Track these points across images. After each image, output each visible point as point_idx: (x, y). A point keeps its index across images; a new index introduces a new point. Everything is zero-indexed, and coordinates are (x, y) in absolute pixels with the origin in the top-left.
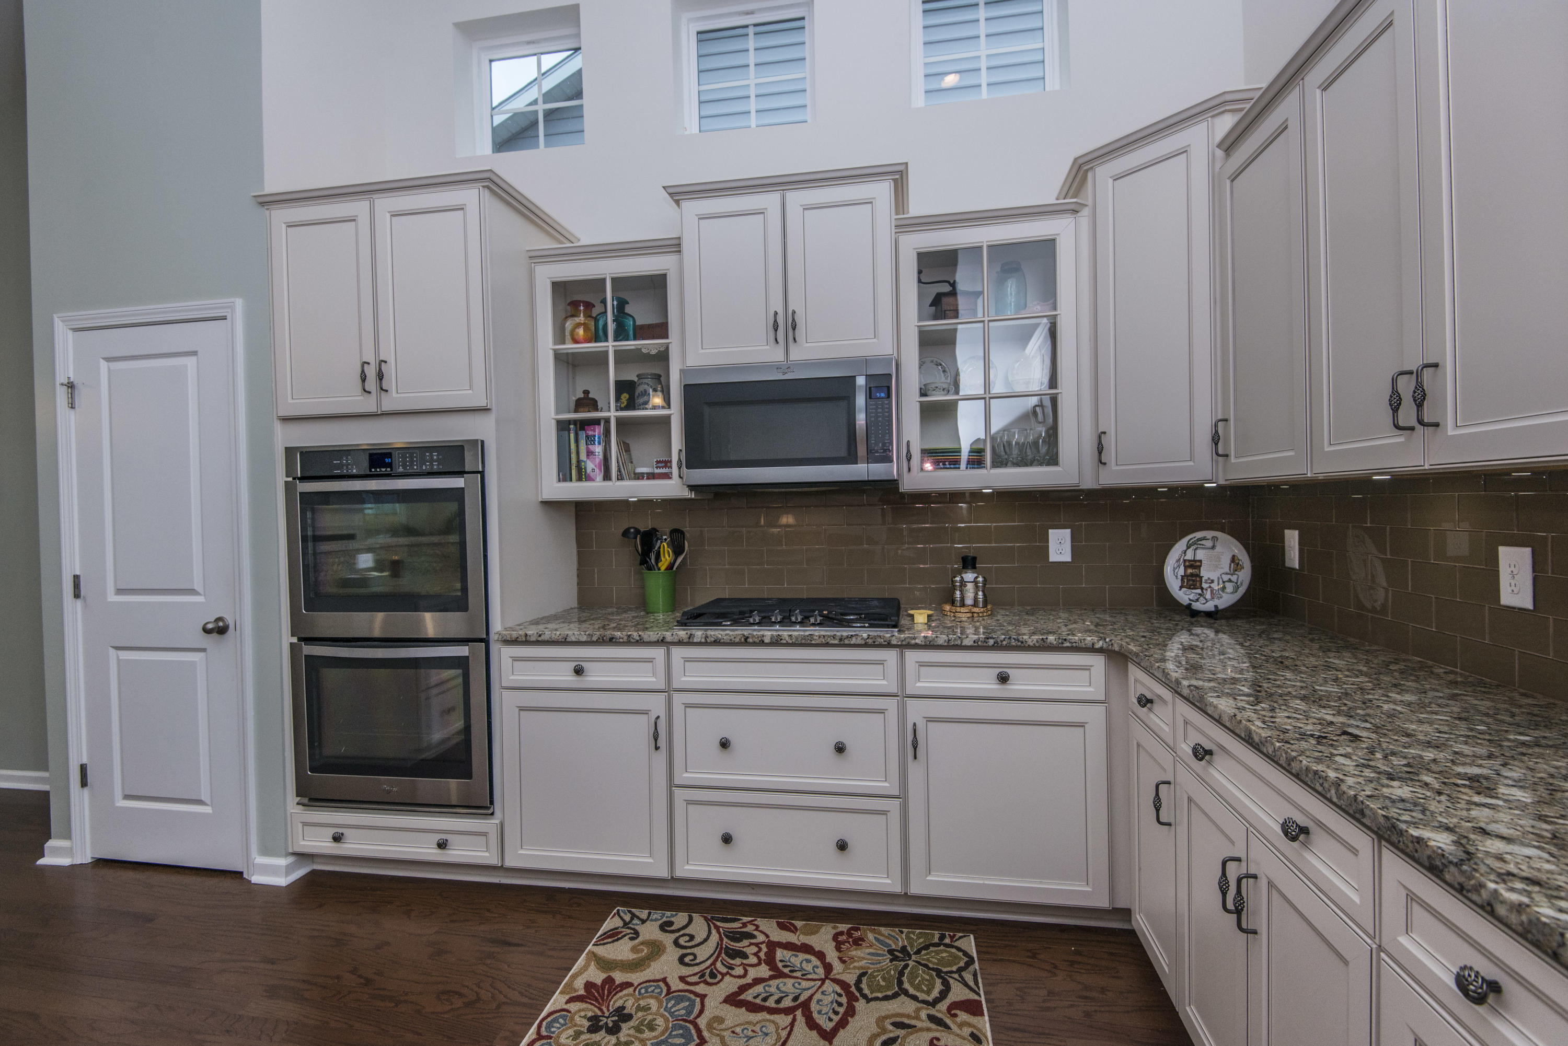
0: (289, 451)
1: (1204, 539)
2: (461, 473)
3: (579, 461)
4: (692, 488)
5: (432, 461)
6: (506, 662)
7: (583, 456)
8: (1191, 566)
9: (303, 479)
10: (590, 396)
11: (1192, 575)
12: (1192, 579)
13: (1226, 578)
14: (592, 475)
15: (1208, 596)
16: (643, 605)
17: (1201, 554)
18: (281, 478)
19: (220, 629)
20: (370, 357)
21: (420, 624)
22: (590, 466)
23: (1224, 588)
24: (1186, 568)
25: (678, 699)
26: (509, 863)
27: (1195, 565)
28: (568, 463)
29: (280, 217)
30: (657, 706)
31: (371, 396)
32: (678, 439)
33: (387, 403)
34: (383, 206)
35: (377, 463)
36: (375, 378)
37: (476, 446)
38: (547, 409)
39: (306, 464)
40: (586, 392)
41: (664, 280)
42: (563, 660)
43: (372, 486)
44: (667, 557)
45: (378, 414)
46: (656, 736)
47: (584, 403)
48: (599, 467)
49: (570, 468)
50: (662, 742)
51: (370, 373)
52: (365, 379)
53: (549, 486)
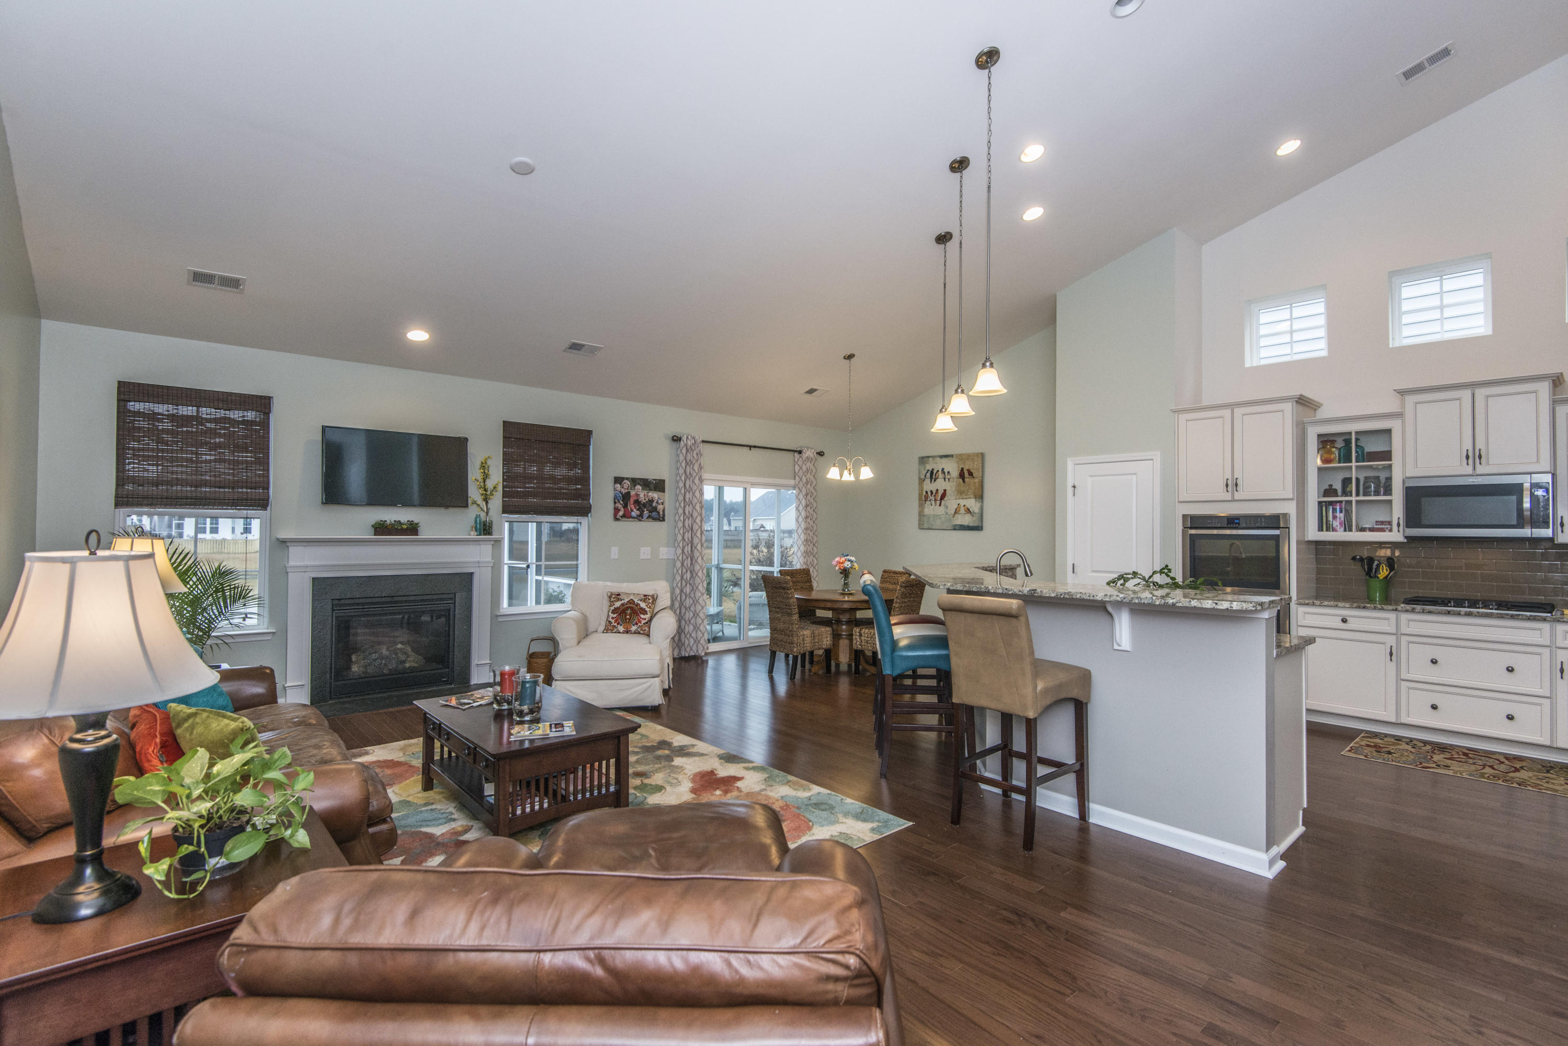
0: (1184, 516)
2: (1278, 528)
3: (1328, 520)
4: (1406, 537)
5: (1261, 522)
6: (1301, 614)
7: (1330, 518)
9: (1191, 528)
10: (1333, 487)
14: (1337, 528)
18: (1179, 527)
20: (1229, 474)
22: (1336, 524)
25: (1404, 639)
28: (1322, 522)
29: (1183, 417)
30: (1391, 640)
31: (1230, 493)
32: (1398, 511)
33: (1237, 496)
34: (1238, 411)
35: (1233, 521)
36: (1233, 485)
37: (1286, 516)
38: (1313, 496)
39: (1193, 522)
40: (1330, 486)
41: (1388, 432)
42: (1334, 615)
43: (1228, 532)
44: (1384, 572)
45: (1233, 500)
46: (1391, 654)
47: (1330, 492)
48: (1341, 524)
49: (1323, 525)
50: (1394, 658)
51: (1230, 483)
52: (1227, 485)
53: (1313, 533)
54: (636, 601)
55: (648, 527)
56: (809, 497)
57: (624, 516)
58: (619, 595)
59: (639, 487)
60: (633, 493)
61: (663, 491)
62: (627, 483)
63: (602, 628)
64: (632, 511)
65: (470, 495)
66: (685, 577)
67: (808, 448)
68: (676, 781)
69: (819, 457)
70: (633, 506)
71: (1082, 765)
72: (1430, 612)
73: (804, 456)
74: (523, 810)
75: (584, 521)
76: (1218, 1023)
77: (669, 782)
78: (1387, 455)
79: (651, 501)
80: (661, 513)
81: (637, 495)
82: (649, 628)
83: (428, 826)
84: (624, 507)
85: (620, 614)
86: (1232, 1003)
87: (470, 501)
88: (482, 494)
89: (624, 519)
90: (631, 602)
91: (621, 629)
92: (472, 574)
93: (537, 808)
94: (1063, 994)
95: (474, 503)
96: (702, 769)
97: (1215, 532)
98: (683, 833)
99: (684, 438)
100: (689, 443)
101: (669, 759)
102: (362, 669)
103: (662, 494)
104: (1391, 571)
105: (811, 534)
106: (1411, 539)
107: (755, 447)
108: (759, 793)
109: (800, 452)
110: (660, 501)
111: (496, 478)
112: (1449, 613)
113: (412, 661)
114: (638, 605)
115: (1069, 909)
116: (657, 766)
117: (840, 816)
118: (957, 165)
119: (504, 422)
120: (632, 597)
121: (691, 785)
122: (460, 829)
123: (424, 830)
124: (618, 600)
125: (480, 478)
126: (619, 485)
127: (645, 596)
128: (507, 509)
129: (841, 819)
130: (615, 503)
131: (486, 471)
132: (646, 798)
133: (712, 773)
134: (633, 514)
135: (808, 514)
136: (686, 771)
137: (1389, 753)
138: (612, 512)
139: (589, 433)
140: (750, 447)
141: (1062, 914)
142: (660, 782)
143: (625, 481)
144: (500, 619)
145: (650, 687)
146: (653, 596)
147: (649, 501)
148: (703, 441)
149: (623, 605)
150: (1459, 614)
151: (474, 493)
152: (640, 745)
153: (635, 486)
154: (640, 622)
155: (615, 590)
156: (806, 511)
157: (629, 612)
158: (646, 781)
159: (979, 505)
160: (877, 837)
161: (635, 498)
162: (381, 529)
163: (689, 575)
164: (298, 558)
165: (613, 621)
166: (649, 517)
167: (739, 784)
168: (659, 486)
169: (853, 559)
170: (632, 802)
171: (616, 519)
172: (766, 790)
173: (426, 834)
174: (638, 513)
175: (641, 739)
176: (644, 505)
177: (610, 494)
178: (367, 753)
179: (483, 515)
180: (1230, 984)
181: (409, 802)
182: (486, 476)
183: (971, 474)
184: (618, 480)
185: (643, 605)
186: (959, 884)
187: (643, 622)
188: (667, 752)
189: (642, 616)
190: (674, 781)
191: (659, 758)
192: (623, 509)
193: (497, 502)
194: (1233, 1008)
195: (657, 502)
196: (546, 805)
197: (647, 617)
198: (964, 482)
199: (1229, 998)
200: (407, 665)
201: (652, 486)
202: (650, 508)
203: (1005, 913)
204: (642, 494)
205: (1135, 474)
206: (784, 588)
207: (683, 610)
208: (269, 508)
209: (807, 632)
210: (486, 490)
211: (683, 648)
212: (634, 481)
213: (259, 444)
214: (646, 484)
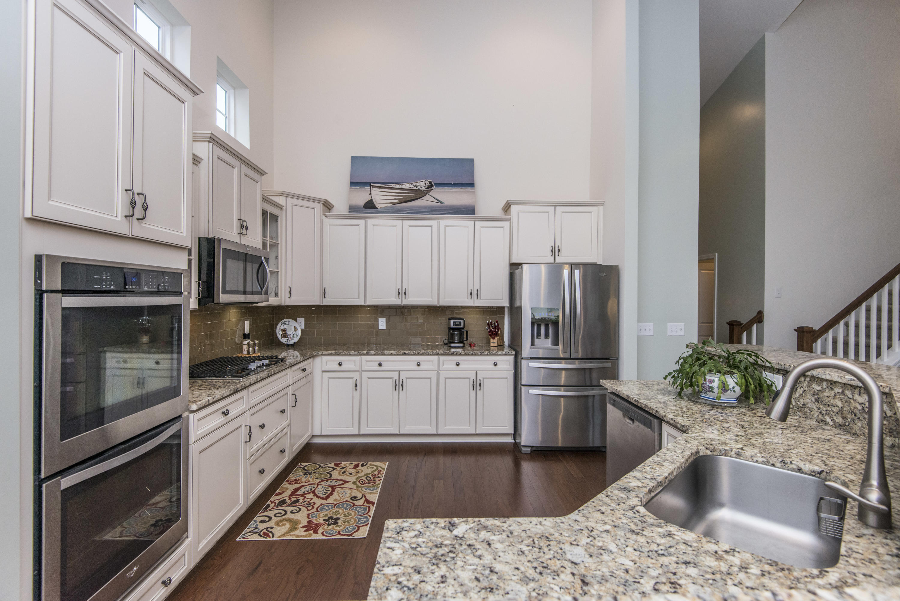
1: (286, 321)
8: (284, 331)
11: (284, 334)
12: (285, 335)
13: (294, 333)
15: (290, 340)
17: (286, 327)
23: (294, 336)
24: (282, 331)
25: (250, 414)
27: (284, 330)
30: (245, 420)
33: (138, 229)
42: (219, 410)
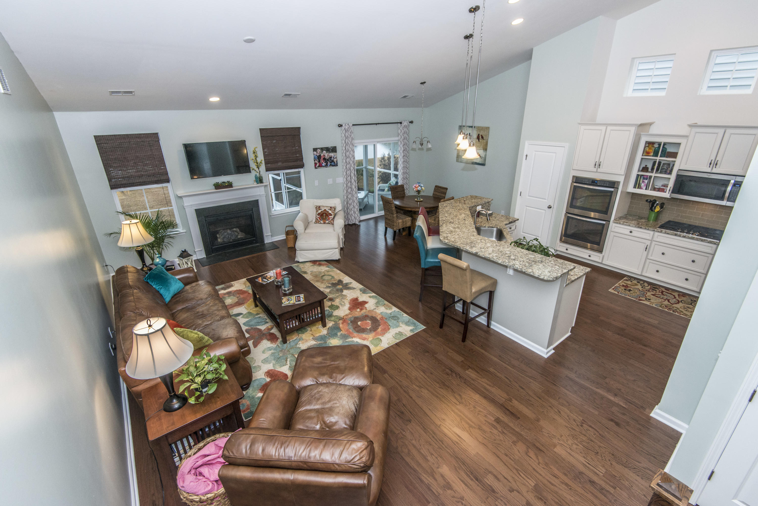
0: (574, 176)
2: (614, 188)
3: (639, 183)
4: (671, 197)
5: (607, 184)
6: (613, 226)
7: (641, 182)
9: (575, 182)
14: (642, 187)
16: (648, 219)
18: (570, 181)
19: (550, 207)
20: (597, 160)
21: (591, 214)
22: (642, 185)
25: (654, 243)
26: (603, 263)
28: (637, 183)
29: (583, 127)
30: (648, 243)
31: (596, 168)
32: (671, 184)
33: (599, 170)
34: (609, 128)
35: (594, 182)
36: (598, 165)
37: (618, 183)
38: (635, 172)
39: (577, 180)
40: (646, 166)
41: (679, 144)
42: (627, 229)
43: (591, 187)
44: (658, 209)
45: (597, 172)
46: (646, 248)
47: (645, 169)
48: (645, 185)
49: (637, 185)
50: (647, 250)
51: (597, 164)
52: (595, 165)
53: (631, 189)
54: (327, 210)
55: (330, 169)
56: (405, 146)
57: (319, 166)
58: (320, 207)
59: (324, 152)
60: (322, 155)
61: (336, 152)
62: (319, 151)
63: (314, 221)
64: (322, 163)
65: (251, 166)
66: (348, 191)
67: (405, 121)
68: (344, 303)
69: (411, 124)
70: (323, 161)
71: (490, 311)
72: (668, 234)
73: (403, 125)
74: (290, 327)
75: (302, 170)
76: (500, 417)
77: (341, 304)
78: (674, 155)
79: (331, 157)
80: (336, 162)
81: (324, 156)
82: (333, 221)
83: (259, 325)
84: (319, 162)
85: (321, 216)
86: (508, 410)
87: (251, 169)
88: (256, 165)
89: (319, 167)
90: (325, 210)
91: (322, 222)
92: (258, 200)
93: (294, 325)
94: (456, 404)
95: (253, 169)
96: (353, 297)
97: (586, 186)
98: (338, 362)
99: (344, 125)
100: (346, 127)
101: (341, 291)
102: (222, 240)
103: (335, 153)
104: (661, 209)
105: (406, 164)
106: (672, 199)
107: (378, 124)
108: (373, 311)
109: (401, 123)
110: (335, 157)
111: (261, 158)
112: (676, 235)
113: (241, 235)
114: (328, 212)
115: (470, 370)
116: (337, 295)
117: (400, 323)
118: (472, 10)
119: (260, 129)
120: (325, 208)
121: (349, 306)
122: (270, 327)
123: (258, 327)
124: (320, 209)
125: (254, 158)
126: (315, 152)
127: (331, 207)
128: (268, 170)
129: (401, 325)
130: (315, 161)
131: (256, 155)
132: (333, 312)
133: (357, 299)
134: (323, 165)
135: (405, 154)
136: (347, 298)
137: (630, 290)
138: (314, 165)
139: (299, 129)
140: (376, 124)
141: (467, 372)
142: (338, 304)
143: (318, 150)
144: (272, 217)
145: (334, 252)
146: (334, 208)
147: (330, 157)
148: (353, 125)
149: (322, 212)
150: (680, 236)
151: (252, 165)
152: (331, 282)
153: (323, 151)
154: (329, 219)
155: (319, 204)
156: (403, 153)
157: (324, 215)
158: (333, 303)
159: (484, 153)
160: (412, 334)
161: (323, 157)
162: (218, 186)
163: (350, 190)
164: (187, 202)
165: (318, 219)
166: (330, 165)
167: (366, 306)
168: (334, 150)
169: (422, 185)
170: (327, 315)
171: (316, 168)
172: (375, 309)
173: (259, 329)
174: (325, 164)
175: (331, 279)
176: (328, 160)
177: (312, 157)
178: (232, 286)
179: (258, 174)
180: (511, 403)
181: (251, 313)
182: (256, 157)
183: (482, 137)
184: (315, 150)
185: (330, 212)
186: (435, 357)
187: (331, 219)
188: (341, 287)
189: (330, 217)
190: (343, 303)
191: (338, 290)
192: (318, 163)
193: (263, 167)
194: (507, 412)
195: (334, 158)
196: (297, 324)
197: (332, 217)
198: (479, 141)
199: (508, 408)
200: (239, 237)
201: (330, 150)
202: (330, 161)
203: (447, 370)
204: (326, 155)
205: (556, 153)
206: (390, 203)
207: (348, 205)
208: (170, 182)
209: (400, 221)
210: (257, 163)
211: (349, 221)
212: (322, 149)
213: (159, 155)
214: (328, 150)
